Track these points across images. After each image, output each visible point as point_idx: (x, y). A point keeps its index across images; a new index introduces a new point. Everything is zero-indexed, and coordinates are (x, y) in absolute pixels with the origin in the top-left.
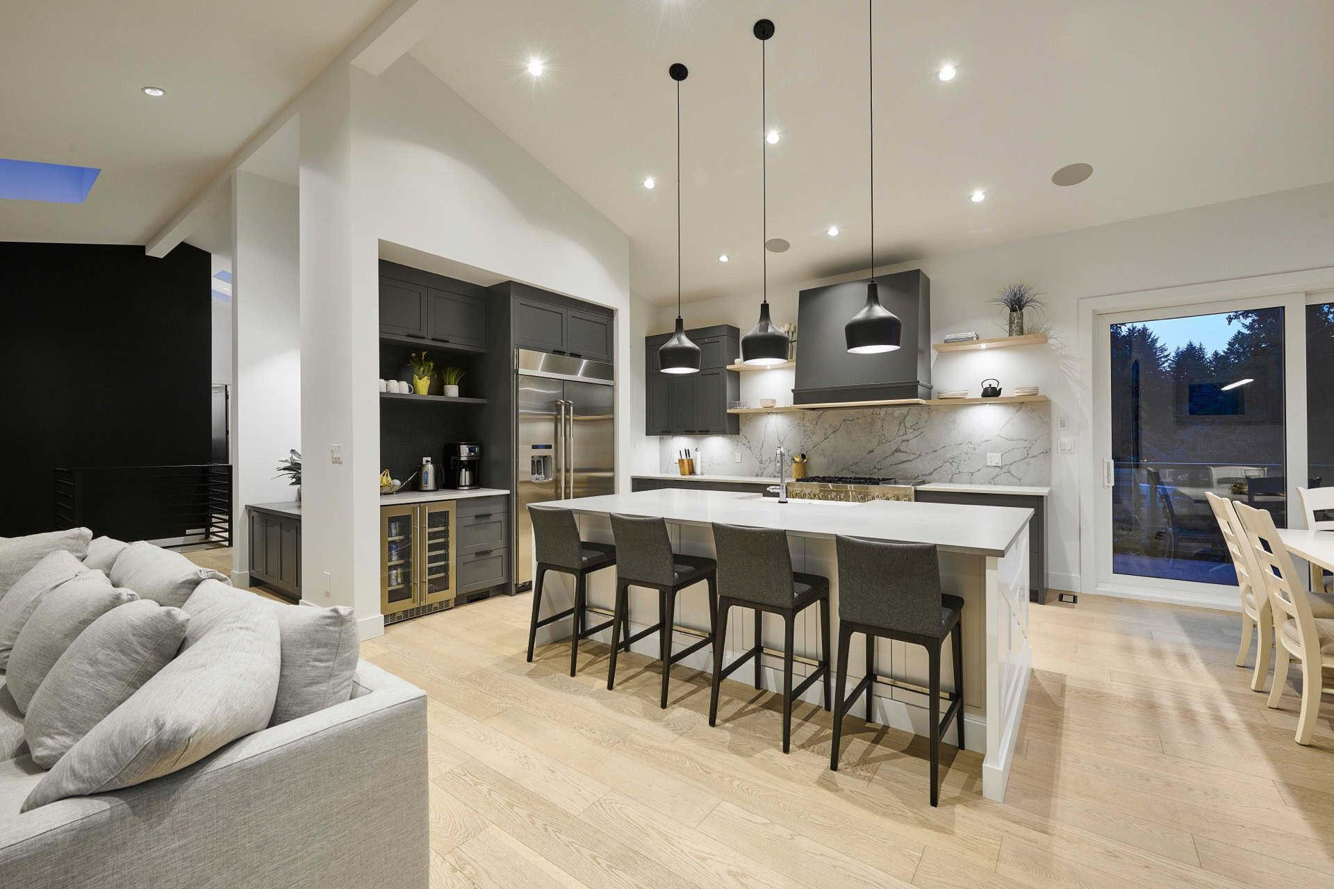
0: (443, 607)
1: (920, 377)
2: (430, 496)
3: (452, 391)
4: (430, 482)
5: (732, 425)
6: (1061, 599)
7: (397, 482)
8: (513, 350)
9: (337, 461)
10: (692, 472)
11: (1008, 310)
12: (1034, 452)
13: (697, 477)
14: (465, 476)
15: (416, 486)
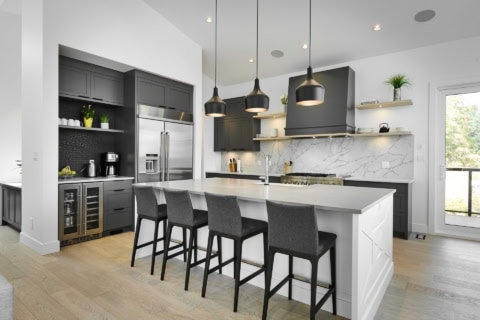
0: (96, 237)
1: (348, 122)
2: (93, 181)
3: (105, 126)
4: (92, 172)
5: (256, 147)
6: (417, 237)
7: (74, 173)
8: (137, 106)
9: (36, 159)
10: (236, 170)
11: (393, 88)
12: (406, 161)
13: (239, 173)
14: (112, 170)
15: (86, 174)
